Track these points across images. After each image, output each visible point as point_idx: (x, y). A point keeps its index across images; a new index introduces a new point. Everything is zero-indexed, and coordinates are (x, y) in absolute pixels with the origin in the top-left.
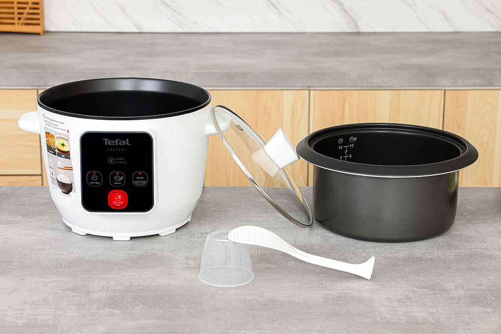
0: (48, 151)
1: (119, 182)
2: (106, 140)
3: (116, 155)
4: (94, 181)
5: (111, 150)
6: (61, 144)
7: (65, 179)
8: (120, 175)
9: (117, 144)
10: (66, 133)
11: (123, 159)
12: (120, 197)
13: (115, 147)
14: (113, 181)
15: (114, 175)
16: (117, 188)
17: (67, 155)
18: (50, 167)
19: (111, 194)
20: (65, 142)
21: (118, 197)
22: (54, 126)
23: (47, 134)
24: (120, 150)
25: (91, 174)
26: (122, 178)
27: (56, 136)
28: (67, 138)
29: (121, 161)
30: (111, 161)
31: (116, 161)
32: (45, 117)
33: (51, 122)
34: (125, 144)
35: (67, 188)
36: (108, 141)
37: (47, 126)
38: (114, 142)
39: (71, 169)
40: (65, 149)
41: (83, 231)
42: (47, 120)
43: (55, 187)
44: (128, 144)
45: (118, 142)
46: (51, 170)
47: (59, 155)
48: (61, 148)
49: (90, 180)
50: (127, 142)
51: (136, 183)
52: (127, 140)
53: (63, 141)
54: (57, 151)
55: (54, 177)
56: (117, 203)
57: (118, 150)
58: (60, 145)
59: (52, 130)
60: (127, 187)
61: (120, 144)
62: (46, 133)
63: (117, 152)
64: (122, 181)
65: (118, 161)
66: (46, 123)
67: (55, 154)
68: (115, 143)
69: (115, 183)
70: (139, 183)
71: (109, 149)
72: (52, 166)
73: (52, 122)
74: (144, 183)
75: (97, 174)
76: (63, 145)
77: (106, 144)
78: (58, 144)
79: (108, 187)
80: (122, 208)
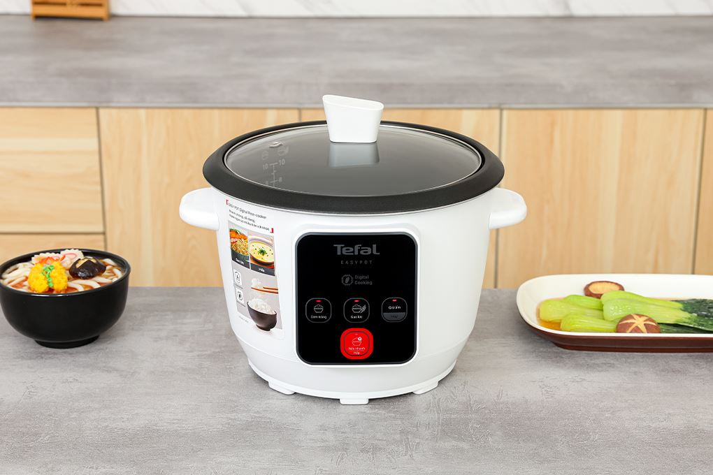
0: (234, 259)
1: (359, 314)
2: (339, 246)
3: (354, 271)
4: (318, 315)
5: (347, 262)
6: (258, 250)
7: (263, 307)
8: (362, 303)
9: (356, 253)
10: (268, 233)
11: (367, 277)
12: (360, 339)
13: (353, 257)
14: (349, 313)
15: (352, 303)
16: (357, 324)
17: (269, 268)
18: (236, 285)
19: (345, 335)
20: (266, 248)
21: (357, 340)
22: (246, 220)
23: (234, 233)
24: (361, 262)
25: (314, 303)
26: (364, 308)
27: (250, 237)
28: (270, 242)
29: (364, 280)
30: (347, 280)
31: (354, 280)
32: (230, 205)
33: (241, 213)
34: (369, 253)
35: (267, 322)
36: (342, 248)
37: (234, 221)
38: (352, 249)
39: (274, 291)
40: (266, 259)
41: (288, 389)
42: (233, 210)
43: (244, 317)
44: (375, 252)
45: (359, 250)
46: (238, 290)
47: (254, 268)
48: (260, 257)
49: (311, 312)
50: (373, 250)
51: (387, 316)
52: (374, 246)
53: (263, 245)
54: (250, 261)
55: (243, 302)
56: (356, 351)
57: (358, 263)
58: (256, 252)
59: (242, 227)
60: (373, 323)
61: (362, 252)
62: (231, 230)
63: (357, 266)
64: (364, 314)
65: (358, 280)
66: (233, 215)
67: (246, 265)
68: (353, 252)
69: (352, 317)
70: (392, 316)
71: (344, 262)
72: (241, 284)
73: (244, 215)
74: (401, 316)
75: (323, 303)
76: (262, 252)
77: (339, 253)
78: (253, 250)
79: (340, 324)
80: (363, 357)
